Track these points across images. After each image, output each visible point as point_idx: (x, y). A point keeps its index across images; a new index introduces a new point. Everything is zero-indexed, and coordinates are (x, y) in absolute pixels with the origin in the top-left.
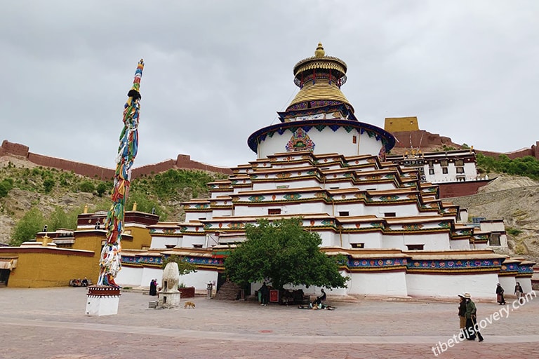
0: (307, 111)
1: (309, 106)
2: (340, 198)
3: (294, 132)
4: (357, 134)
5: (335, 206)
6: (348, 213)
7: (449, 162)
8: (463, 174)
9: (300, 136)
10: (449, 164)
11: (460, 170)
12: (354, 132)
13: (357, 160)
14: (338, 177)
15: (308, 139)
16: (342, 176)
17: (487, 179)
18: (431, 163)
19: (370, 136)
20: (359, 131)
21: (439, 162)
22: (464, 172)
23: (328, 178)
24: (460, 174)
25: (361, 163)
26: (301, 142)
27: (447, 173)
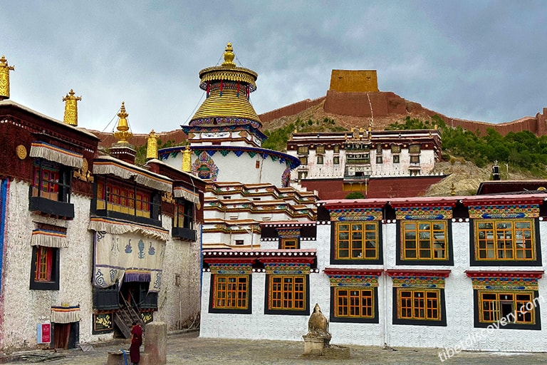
0: (212, 128)
1: (215, 122)
2: (236, 228)
3: (198, 155)
4: (260, 159)
5: (233, 235)
6: (243, 241)
7: (402, 147)
8: (418, 165)
9: (204, 160)
10: (402, 150)
11: (415, 159)
12: (257, 158)
13: (257, 189)
14: (237, 207)
15: (212, 164)
16: (241, 207)
17: (442, 174)
18: (379, 148)
19: (273, 160)
20: (262, 156)
21: (389, 147)
22: (419, 162)
23: (229, 207)
24: (414, 165)
25: (260, 191)
26: (205, 166)
27: (398, 162)
